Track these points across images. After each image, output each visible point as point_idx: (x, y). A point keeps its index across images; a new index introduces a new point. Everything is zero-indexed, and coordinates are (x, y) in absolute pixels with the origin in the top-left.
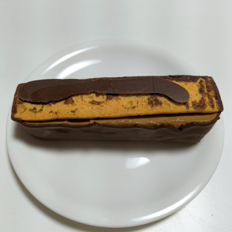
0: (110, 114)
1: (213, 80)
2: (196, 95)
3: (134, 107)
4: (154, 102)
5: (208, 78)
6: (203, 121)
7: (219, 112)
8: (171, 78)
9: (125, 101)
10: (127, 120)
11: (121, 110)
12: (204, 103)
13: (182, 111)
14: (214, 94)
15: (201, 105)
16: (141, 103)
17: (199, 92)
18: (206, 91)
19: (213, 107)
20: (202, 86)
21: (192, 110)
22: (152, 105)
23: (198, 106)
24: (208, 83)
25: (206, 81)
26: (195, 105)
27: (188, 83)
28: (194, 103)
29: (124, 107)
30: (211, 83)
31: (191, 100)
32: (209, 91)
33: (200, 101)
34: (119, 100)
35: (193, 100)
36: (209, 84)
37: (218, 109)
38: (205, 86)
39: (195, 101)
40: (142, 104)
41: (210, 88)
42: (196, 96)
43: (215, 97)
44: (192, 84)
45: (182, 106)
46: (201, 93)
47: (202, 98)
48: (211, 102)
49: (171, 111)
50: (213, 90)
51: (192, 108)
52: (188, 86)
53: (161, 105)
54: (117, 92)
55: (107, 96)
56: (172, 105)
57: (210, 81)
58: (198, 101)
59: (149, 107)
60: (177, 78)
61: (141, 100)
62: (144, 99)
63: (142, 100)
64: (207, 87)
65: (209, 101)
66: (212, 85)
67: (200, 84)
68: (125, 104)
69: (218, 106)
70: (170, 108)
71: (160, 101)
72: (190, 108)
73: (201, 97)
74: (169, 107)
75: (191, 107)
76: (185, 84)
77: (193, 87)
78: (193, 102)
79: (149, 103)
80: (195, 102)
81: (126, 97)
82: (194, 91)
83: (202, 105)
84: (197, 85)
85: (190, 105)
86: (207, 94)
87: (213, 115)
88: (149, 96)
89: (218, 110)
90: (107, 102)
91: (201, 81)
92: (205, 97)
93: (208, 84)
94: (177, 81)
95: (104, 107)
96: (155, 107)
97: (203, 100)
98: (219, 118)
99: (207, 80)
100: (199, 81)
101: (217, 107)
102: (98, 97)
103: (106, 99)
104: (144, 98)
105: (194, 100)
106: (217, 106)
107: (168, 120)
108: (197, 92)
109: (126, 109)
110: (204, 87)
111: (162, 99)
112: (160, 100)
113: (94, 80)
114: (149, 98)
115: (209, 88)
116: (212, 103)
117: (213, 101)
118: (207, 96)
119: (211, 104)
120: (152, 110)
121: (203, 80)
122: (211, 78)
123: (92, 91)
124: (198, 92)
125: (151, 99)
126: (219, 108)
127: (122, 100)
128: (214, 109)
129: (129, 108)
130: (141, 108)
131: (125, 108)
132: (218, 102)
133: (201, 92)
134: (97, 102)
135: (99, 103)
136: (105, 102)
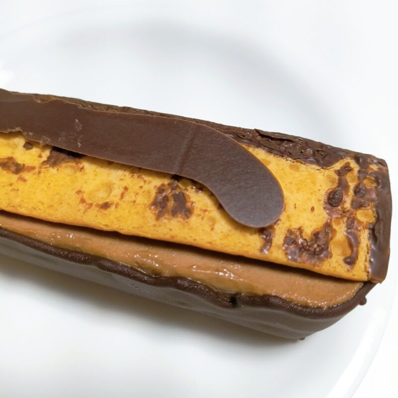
0: (35, 209)
1: (387, 171)
2: (313, 209)
3: (106, 206)
4: (171, 204)
5: (372, 163)
6: (306, 299)
7: (368, 285)
8: (259, 138)
9: (94, 180)
10: (83, 236)
11: (68, 204)
12: (327, 244)
13: (246, 252)
14: (373, 220)
15: (315, 246)
16: (133, 198)
17: (325, 203)
18: (348, 205)
19: (351, 261)
20: (342, 185)
21: (277, 254)
22: (160, 212)
23: (303, 249)
24: (365, 178)
25: (359, 172)
26: (294, 242)
27: (302, 165)
28: (293, 237)
29: (80, 195)
30: (377, 181)
31: (287, 224)
32: (360, 206)
33: (316, 235)
34: (79, 174)
35: (295, 226)
36: (368, 184)
37: (368, 272)
38: (352, 185)
39: (300, 230)
40: (134, 202)
41: (367, 196)
42: (309, 214)
43: (370, 229)
44: (313, 171)
45: (251, 234)
46: (329, 206)
47: (328, 225)
48: (351, 246)
49: (210, 243)
50: (372, 204)
51: (280, 251)
52: (297, 174)
53: (188, 217)
54: (78, 147)
55: (51, 152)
56: (222, 226)
57: (375, 173)
58: (308, 232)
59: (150, 215)
60: (273, 142)
61: (136, 188)
62: (146, 187)
63: (141, 187)
64: (357, 191)
65: (347, 238)
66: (376, 188)
67: (337, 177)
68: (87, 189)
69: (370, 261)
70: (212, 232)
71: (189, 204)
72: (273, 249)
73: (325, 221)
74: (208, 229)
75: (279, 247)
76: (291, 167)
77: (314, 183)
78: (290, 231)
79: (155, 203)
80: (298, 233)
81: (102, 167)
82: (311, 194)
83: (318, 249)
84: (329, 177)
85: (279, 237)
86: (348, 215)
87: (349, 285)
88: (166, 181)
89: (365, 277)
90: (43, 170)
91: (347, 169)
92: (338, 224)
93: (365, 182)
94: (270, 151)
95: (29, 183)
96: (168, 219)
97: (327, 234)
98: (363, 302)
99: (367, 167)
100: (338, 166)
101: (366, 267)
102: (28, 151)
103: (44, 162)
104: (150, 182)
105: (297, 226)
106: (368, 264)
107: (199, 267)
108: (319, 200)
109: (85, 204)
110: (346, 187)
111: (199, 200)
112: (193, 199)
113: (41, 100)
114: (163, 185)
115: (362, 197)
116: (355, 249)
117: (358, 243)
118: (345, 219)
119: (349, 252)
120: (155, 226)
121: (353, 164)
122: (382, 163)
123: (18, 129)
124: (322, 202)
125: (168, 192)
126: (370, 270)
127: (85, 174)
128: (352, 268)
129: (91, 204)
130: (126, 211)
131: (83, 201)
132: (372, 250)
133: (331, 204)
134: (17, 165)
135: (19, 169)
136: (37, 170)
